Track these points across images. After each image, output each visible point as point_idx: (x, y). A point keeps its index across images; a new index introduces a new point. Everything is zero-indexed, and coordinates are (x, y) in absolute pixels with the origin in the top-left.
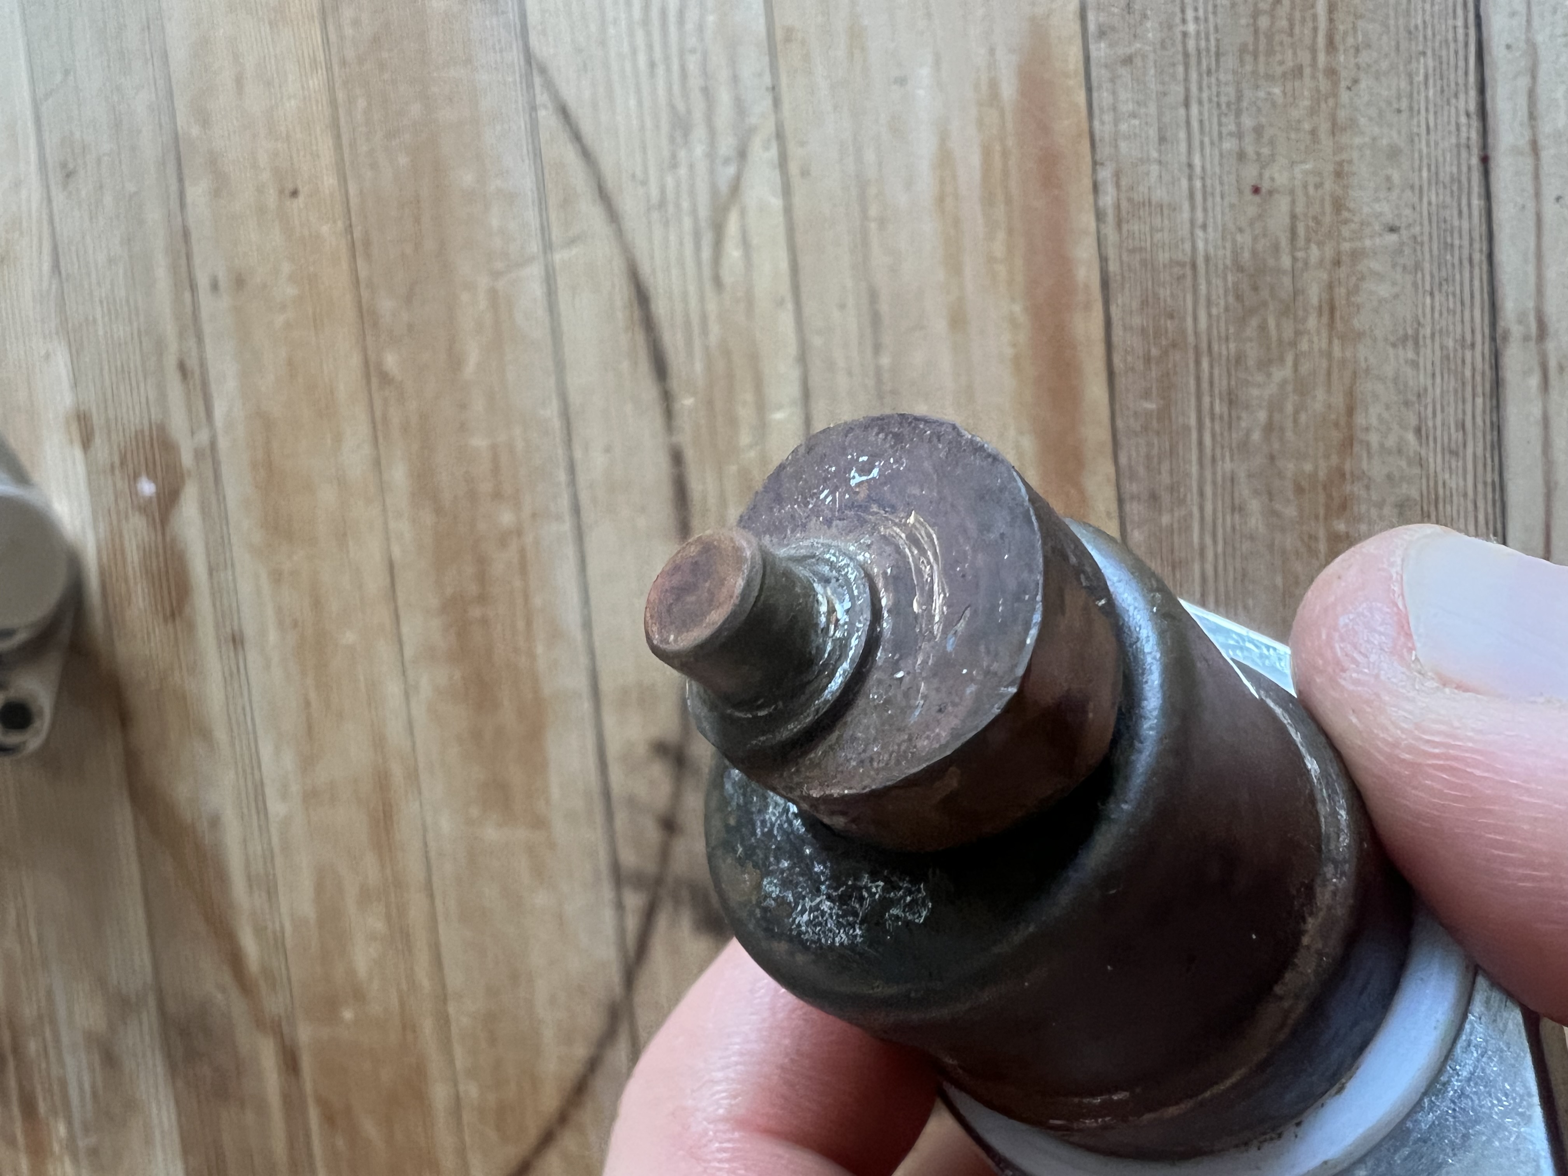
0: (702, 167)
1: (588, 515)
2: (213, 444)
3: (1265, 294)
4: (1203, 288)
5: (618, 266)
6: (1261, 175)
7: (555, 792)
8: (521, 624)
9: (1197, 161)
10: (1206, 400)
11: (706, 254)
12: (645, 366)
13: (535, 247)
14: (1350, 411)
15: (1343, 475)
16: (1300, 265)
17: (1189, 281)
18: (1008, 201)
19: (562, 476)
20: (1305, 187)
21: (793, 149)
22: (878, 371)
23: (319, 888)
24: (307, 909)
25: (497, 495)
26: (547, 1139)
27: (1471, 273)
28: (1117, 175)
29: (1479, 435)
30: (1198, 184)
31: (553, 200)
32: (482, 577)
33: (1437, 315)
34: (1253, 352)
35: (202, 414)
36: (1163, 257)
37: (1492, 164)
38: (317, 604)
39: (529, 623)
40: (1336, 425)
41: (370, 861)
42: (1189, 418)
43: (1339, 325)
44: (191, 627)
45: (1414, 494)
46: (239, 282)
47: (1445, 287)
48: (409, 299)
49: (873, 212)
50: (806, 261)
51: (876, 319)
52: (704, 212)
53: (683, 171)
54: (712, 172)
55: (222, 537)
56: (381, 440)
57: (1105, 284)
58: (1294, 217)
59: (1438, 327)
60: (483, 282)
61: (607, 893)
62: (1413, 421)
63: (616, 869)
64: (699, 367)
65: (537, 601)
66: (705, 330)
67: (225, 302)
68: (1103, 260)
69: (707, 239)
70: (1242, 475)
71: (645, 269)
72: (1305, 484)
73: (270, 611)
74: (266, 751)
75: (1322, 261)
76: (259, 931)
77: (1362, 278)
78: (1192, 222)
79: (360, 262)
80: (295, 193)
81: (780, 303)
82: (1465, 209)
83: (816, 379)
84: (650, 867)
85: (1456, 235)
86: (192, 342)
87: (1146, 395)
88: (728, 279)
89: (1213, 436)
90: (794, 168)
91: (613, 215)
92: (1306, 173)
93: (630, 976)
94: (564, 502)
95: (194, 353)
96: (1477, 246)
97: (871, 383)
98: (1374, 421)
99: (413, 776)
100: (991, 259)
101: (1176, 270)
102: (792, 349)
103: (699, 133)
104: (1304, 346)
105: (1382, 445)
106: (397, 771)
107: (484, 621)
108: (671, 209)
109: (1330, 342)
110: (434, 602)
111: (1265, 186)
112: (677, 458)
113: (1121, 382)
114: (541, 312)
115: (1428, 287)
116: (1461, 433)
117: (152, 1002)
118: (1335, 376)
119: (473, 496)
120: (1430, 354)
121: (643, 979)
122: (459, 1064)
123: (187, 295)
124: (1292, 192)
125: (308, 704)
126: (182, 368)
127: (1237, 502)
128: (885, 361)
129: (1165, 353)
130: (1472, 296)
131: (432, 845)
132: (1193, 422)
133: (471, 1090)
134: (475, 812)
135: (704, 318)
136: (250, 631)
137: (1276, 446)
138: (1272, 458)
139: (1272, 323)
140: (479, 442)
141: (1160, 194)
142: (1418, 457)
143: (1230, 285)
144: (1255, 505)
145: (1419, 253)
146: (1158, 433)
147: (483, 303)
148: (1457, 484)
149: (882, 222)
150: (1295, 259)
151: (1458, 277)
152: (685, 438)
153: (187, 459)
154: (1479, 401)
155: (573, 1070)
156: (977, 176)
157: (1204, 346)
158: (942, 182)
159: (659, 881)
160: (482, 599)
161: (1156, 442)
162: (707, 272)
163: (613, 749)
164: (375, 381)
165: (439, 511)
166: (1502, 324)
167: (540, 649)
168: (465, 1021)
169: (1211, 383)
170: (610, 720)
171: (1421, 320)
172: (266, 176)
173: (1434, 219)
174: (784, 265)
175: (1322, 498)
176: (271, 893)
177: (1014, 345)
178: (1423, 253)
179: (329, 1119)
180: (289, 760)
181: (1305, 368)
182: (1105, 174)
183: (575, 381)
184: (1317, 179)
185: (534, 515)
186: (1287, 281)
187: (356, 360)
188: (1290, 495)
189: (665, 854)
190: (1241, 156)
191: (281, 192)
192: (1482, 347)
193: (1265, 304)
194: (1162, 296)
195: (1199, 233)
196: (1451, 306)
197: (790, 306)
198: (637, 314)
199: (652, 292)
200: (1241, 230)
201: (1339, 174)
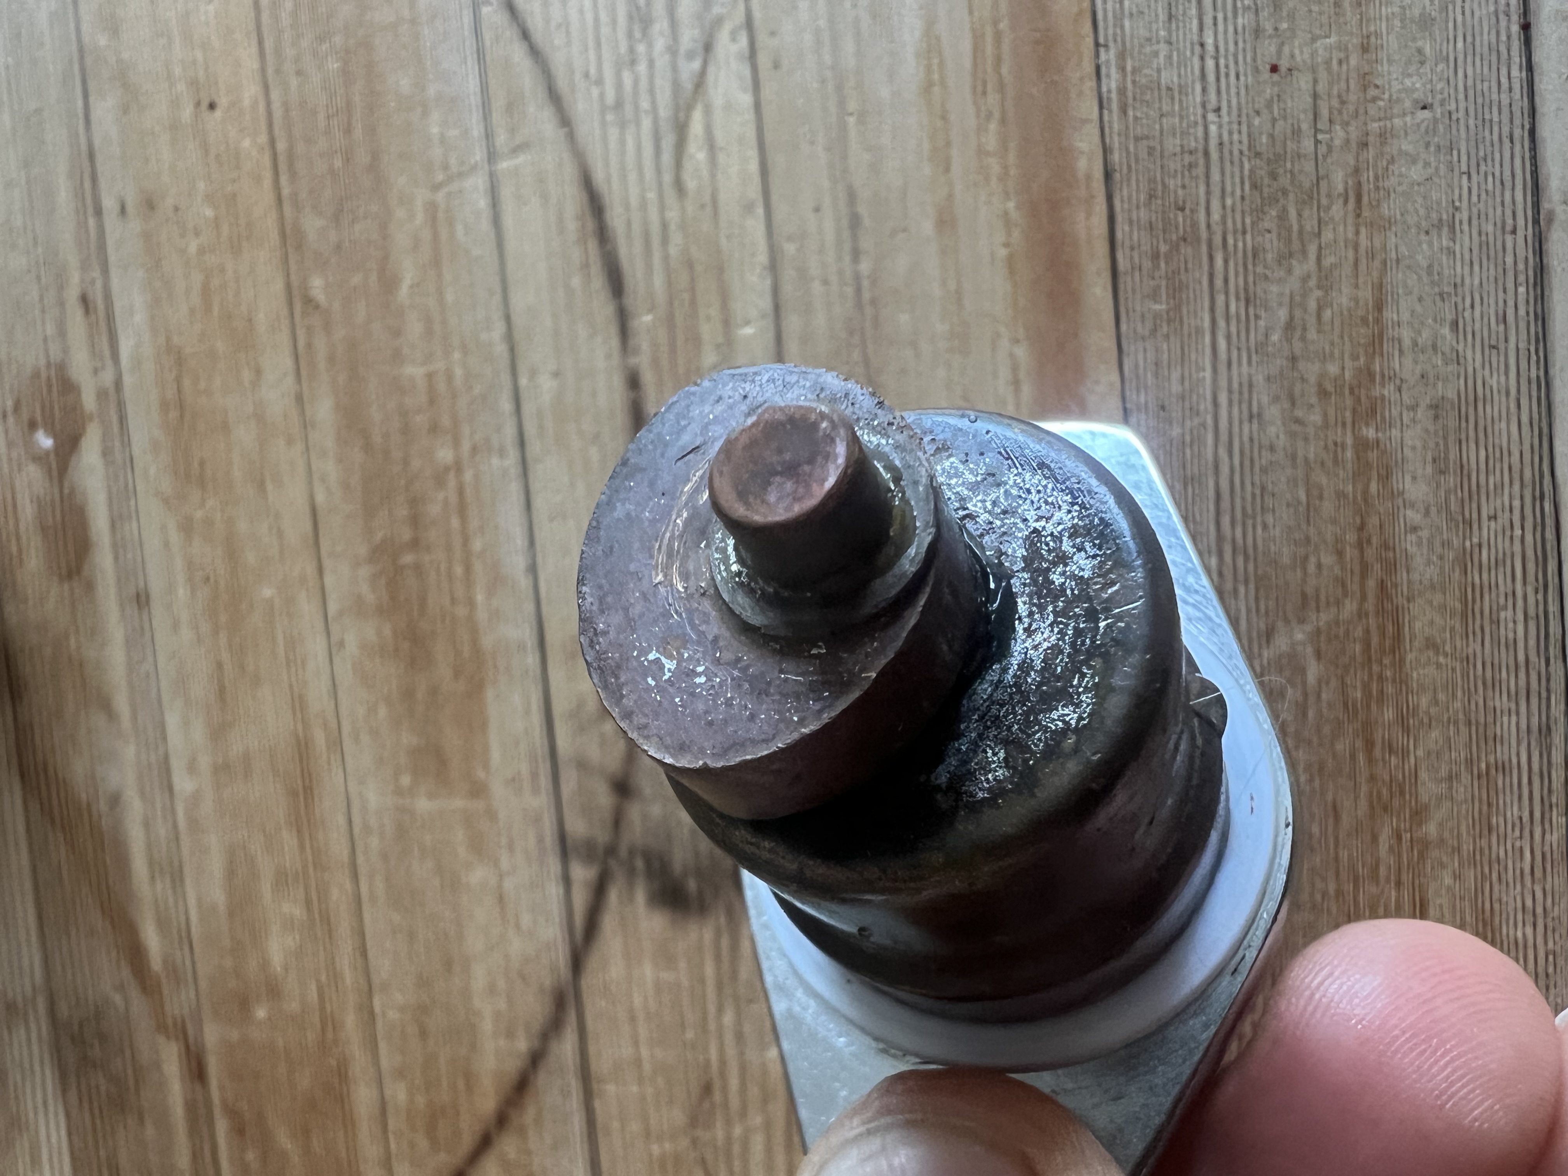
0: (662, 62)
1: (534, 448)
2: (118, 384)
3: (1285, 181)
4: (1216, 176)
5: (570, 171)
6: (1279, 52)
7: (496, 756)
8: (459, 570)
9: (1209, 41)
10: (1220, 299)
11: (667, 157)
12: (599, 282)
13: (479, 155)
14: (1379, 307)
15: (1371, 375)
16: (1323, 149)
17: (1200, 170)
18: (1001, 87)
19: (506, 405)
20: (1328, 63)
21: (762, 38)
22: (857, 277)
23: (230, 873)
24: (218, 896)
25: (434, 429)
26: (485, 1143)
27: (1512, 149)
28: (1122, 56)
29: (1522, 325)
30: (1210, 63)
31: (498, 104)
32: (415, 520)
33: (1474, 199)
34: (1272, 244)
35: (107, 353)
36: (1172, 144)
37: (1534, 31)
38: (232, 554)
39: (468, 569)
40: (1364, 321)
41: (289, 839)
42: (1202, 319)
43: (1366, 213)
44: (90, 586)
45: (1451, 394)
46: (150, 205)
47: (1483, 168)
48: (337, 218)
49: (852, 105)
50: (778, 161)
51: (855, 222)
52: (664, 112)
53: (642, 68)
54: (675, 69)
55: (126, 486)
56: (304, 373)
57: (1108, 175)
58: (1315, 96)
59: (1475, 211)
60: (421, 196)
61: (554, 865)
62: (1450, 316)
63: (562, 837)
64: (658, 281)
65: (477, 545)
66: (665, 241)
67: (135, 225)
68: (1106, 151)
69: (668, 142)
70: (1259, 379)
71: (599, 177)
72: (1330, 388)
73: (179, 564)
74: (172, 721)
75: (1348, 141)
76: (163, 924)
77: (1392, 161)
78: (1204, 105)
79: (284, 179)
80: (212, 106)
81: (749, 208)
82: (1504, 80)
83: (788, 289)
84: (602, 837)
85: (1495, 110)
86: (96, 274)
87: (1154, 296)
88: (691, 184)
89: (1228, 337)
90: (764, 60)
91: (565, 121)
92: (1329, 49)
93: (577, 963)
94: (510, 432)
95: (99, 285)
96: (1517, 122)
97: (849, 291)
98: (1405, 316)
99: (336, 743)
100: (981, 152)
101: (1187, 159)
102: (763, 258)
103: (660, 26)
104: (1328, 235)
105: (1415, 344)
106: (320, 738)
107: (418, 568)
108: (628, 109)
109: (1357, 233)
110: (363, 550)
111: (1284, 64)
112: (634, 382)
113: (1126, 282)
114: (485, 225)
115: (1464, 168)
116: (1502, 327)
117: (41, 1004)
118: (1363, 266)
119: (406, 430)
120: (1465, 241)
121: (592, 963)
122: (385, 1063)
123: (92, 222)
124: (1314, 70)
125: (220, 666)
126: (84, 300)
127: (1255, 409)
128: (865, 267)
129: (1175, 248)
130: (1513, 176)
131: (357, 820)
132: (1207, 323)
133: (398, 1093)
134: (406, 780)
135: (665, 226)
136: (156, 587)
137: (1298, 346)
138: (1294, 359)
139: (1293, 213)
140: (414, 371)
141: (1169, 77)
142: (1455, 354)
143: (1246, 173)
144: (1273, 412)
145: (1454, 131)
146: (1167, 337)
147: (420, 217)
148: (1498, 383)
149: (862, 117)
150: (1317, 142)
151: (1497, 156)
152: (643, 361)
153: (89, 401)
154: (1522, 290)
155: (513, 1066)
156: (967, 62)
157: (1218, 240)
158: (929, 69)
159: (611, 851)
160: (415, 544)
161: (1165, 347)
162: (668, 178)
163: (559, 707)
164: (298, 307)
165: (368, 448)
166: (1545, 206)
167: (480, 598)
168: (393, 1015)
169: (1226, 281)
170: (556, 676)
171: (1457, 204)
172: (181, 87)
173: (1471, 93)
174: (753, 166)
175: (1349, 402)
176: (177, 878)
177: (1006, 245)
178: (1458, 130)
179: (239, 1130)
180: (199, 733)
181: (1329, 261)
182: (1109, 56)
183: (520, 300)
184: (1342, 55)
185: (474, 450)
186: (1309, 167)
187: (279, 286)
188: (1314, 400)
189: (618, 821)
190: (1258, 32)
191: (198, 104)
192: (1525, 230)
193: (1285, 192)
194: (1172, 187)
195: (1211, 117)
196: (1490, 187)
197: (760, 211)
198: (591, 225)
199: (607, 200)
200: (1258, 113)
201: (1365, 49)
